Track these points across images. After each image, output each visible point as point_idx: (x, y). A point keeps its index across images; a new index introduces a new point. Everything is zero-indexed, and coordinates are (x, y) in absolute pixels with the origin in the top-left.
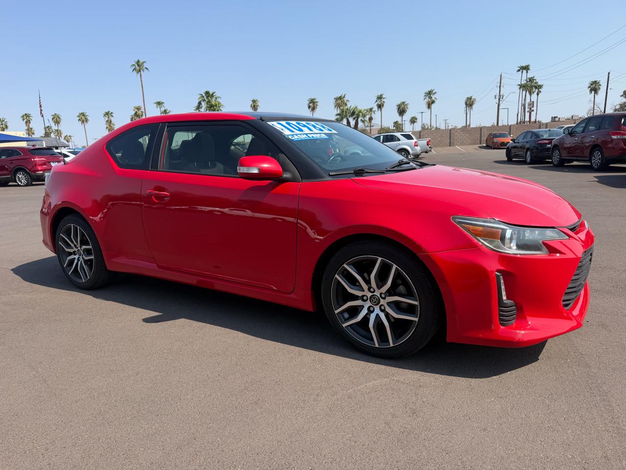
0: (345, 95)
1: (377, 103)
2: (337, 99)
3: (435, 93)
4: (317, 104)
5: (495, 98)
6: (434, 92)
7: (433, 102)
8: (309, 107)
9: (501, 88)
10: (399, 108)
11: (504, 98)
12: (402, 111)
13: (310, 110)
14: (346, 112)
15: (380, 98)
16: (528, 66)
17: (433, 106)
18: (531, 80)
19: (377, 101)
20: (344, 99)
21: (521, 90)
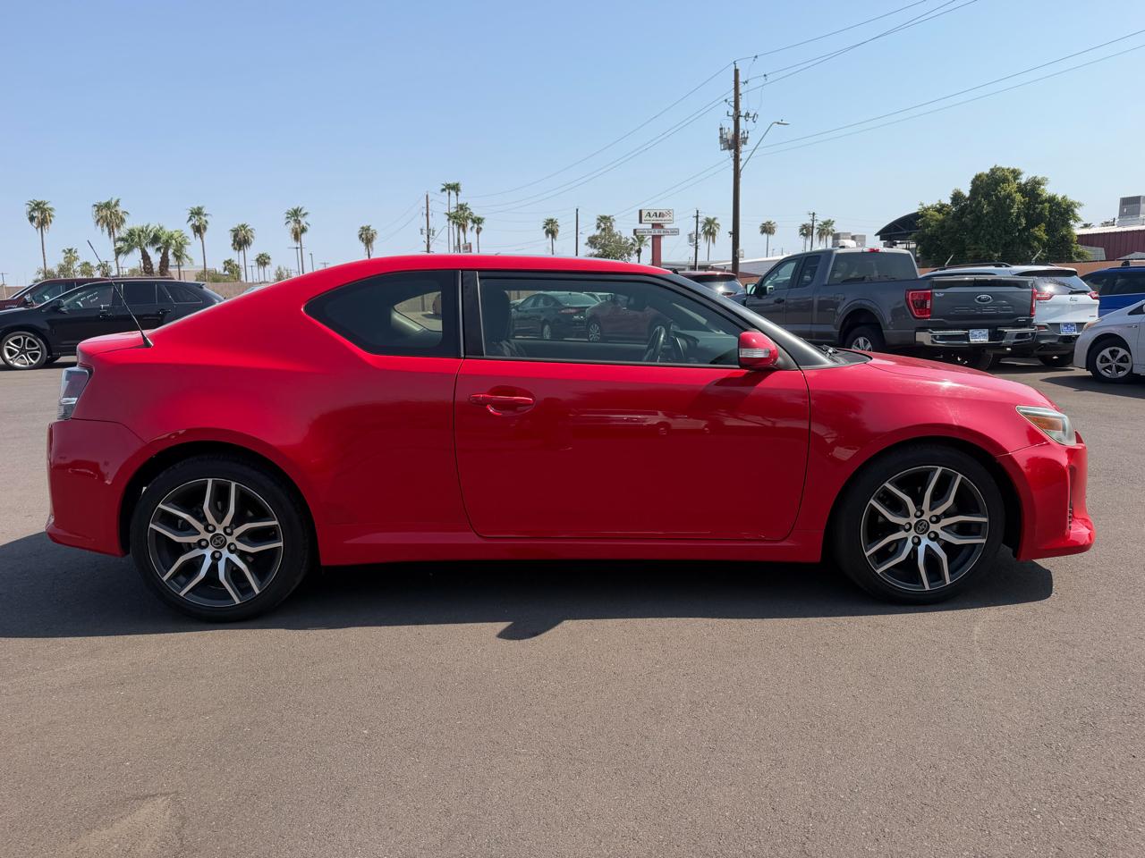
0: (118, 201)
1: (191, 223)
2: (99, 208)
3: (306, 214)
4: (52, 213)
5: (422, 233)
6: (303, 212)
7: (303, 230)
8: (32, 219)
9: (430, 217)
10: (235, 236)
11: (436, 233)
12: (241, 241)
13: (35, 224)
14: (139, 236)
15: (197, 213)
16: (457, 184)
17: (304, 237)
18: (462, 207)
19: (190, 219)
20: (117, 208)
21: (451, 222)
